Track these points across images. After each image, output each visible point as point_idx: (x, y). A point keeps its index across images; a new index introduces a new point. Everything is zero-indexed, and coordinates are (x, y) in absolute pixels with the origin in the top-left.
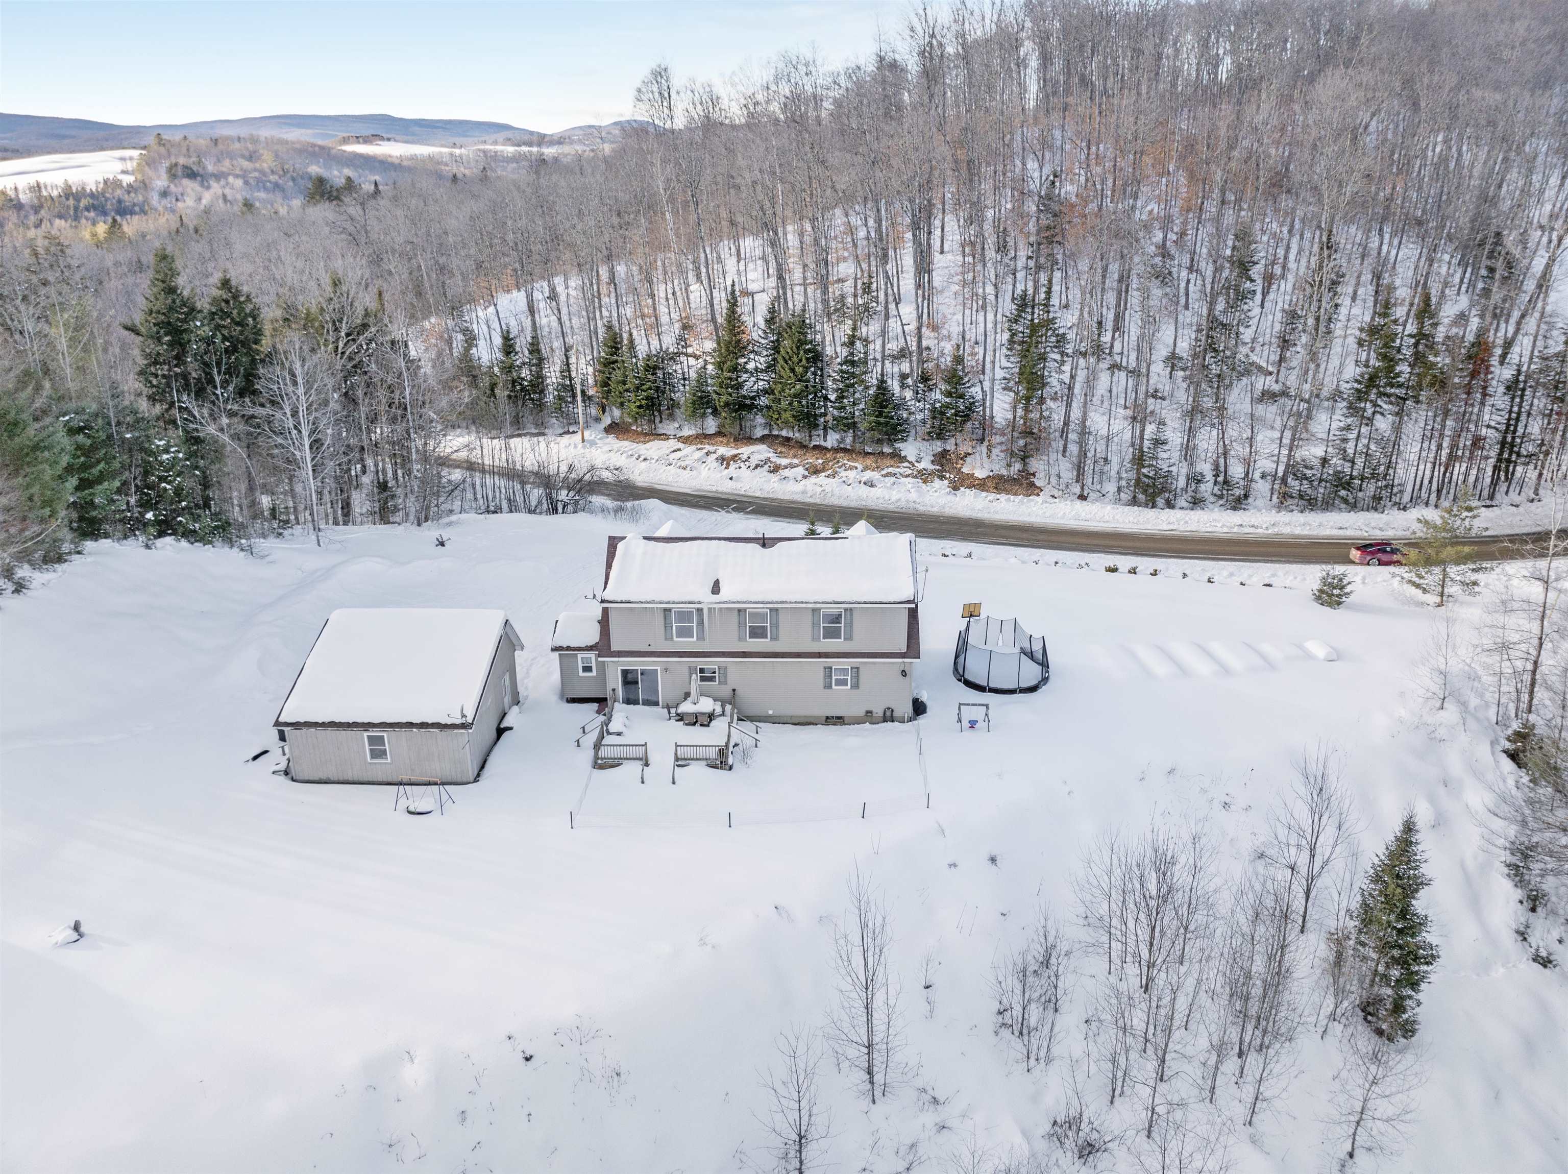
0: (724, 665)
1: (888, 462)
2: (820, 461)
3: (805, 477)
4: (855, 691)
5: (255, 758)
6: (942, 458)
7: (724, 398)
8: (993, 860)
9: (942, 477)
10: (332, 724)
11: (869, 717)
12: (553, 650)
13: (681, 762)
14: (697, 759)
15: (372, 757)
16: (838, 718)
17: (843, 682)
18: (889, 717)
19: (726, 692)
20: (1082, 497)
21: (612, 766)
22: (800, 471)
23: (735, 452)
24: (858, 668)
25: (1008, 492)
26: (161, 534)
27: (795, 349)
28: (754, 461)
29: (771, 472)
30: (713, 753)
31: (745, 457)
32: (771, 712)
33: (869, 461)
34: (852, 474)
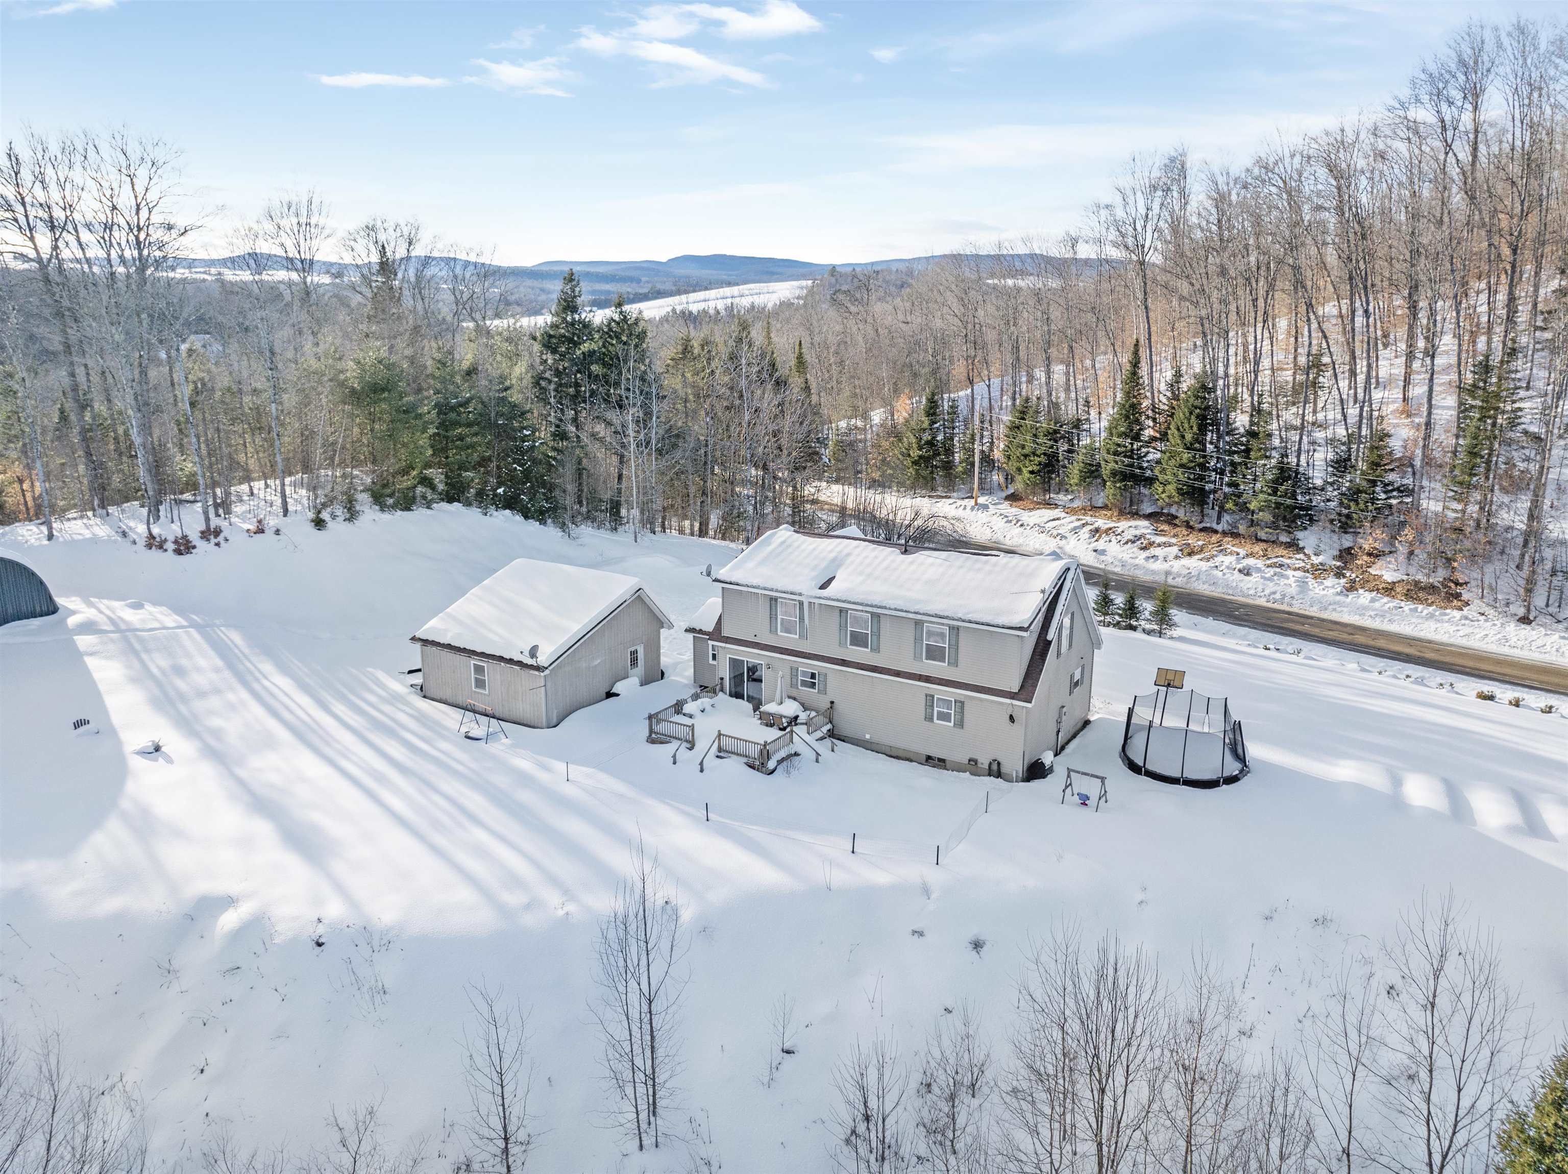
0: (824, 671)
1: (1281, 551)
2: (1200, 543)
3: (1177, 557)
4: (958, 730)
5: (410, 672)
6: (1346, 555)
7: (1112, 465)
8: (977, 945)
9: (1339, 575)
10: (449, 647)
11: (972, 767)
12: (686, 631)
13: (722, 753)
14: (738, 754)
15: (477, 686)
16: (940, 760)
17: (944, 717)
18: (996, 771)
19: (823, 703)
20: (1525, 620)
21: (662, 743)
22: (1175, 550)
23: (1112, 525)
24: (962, 703)
25: (1420, 601)
26: (505, 507)
27: (1187, 414)
28: (1128, 535)
29: (1142, 549)
30: (754, 751)
31: (1119, 530)
32: (868, 736)
33: (1258, 548)
34: (1229, 560)
